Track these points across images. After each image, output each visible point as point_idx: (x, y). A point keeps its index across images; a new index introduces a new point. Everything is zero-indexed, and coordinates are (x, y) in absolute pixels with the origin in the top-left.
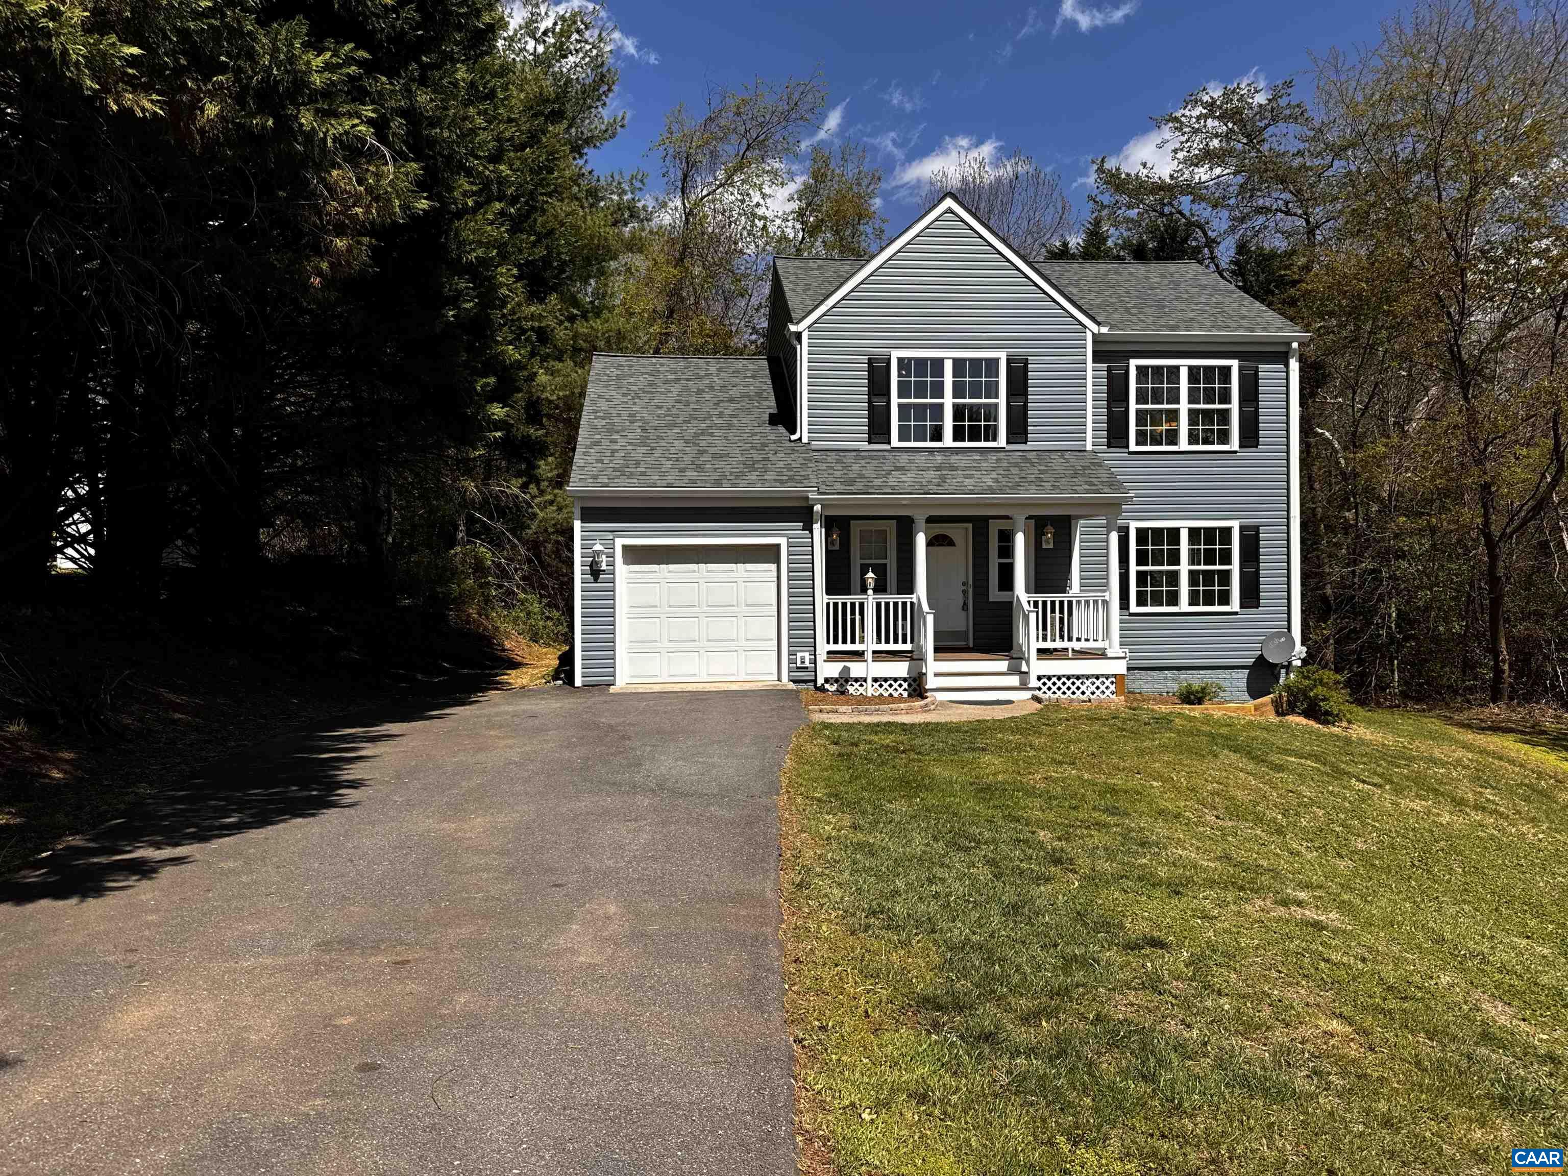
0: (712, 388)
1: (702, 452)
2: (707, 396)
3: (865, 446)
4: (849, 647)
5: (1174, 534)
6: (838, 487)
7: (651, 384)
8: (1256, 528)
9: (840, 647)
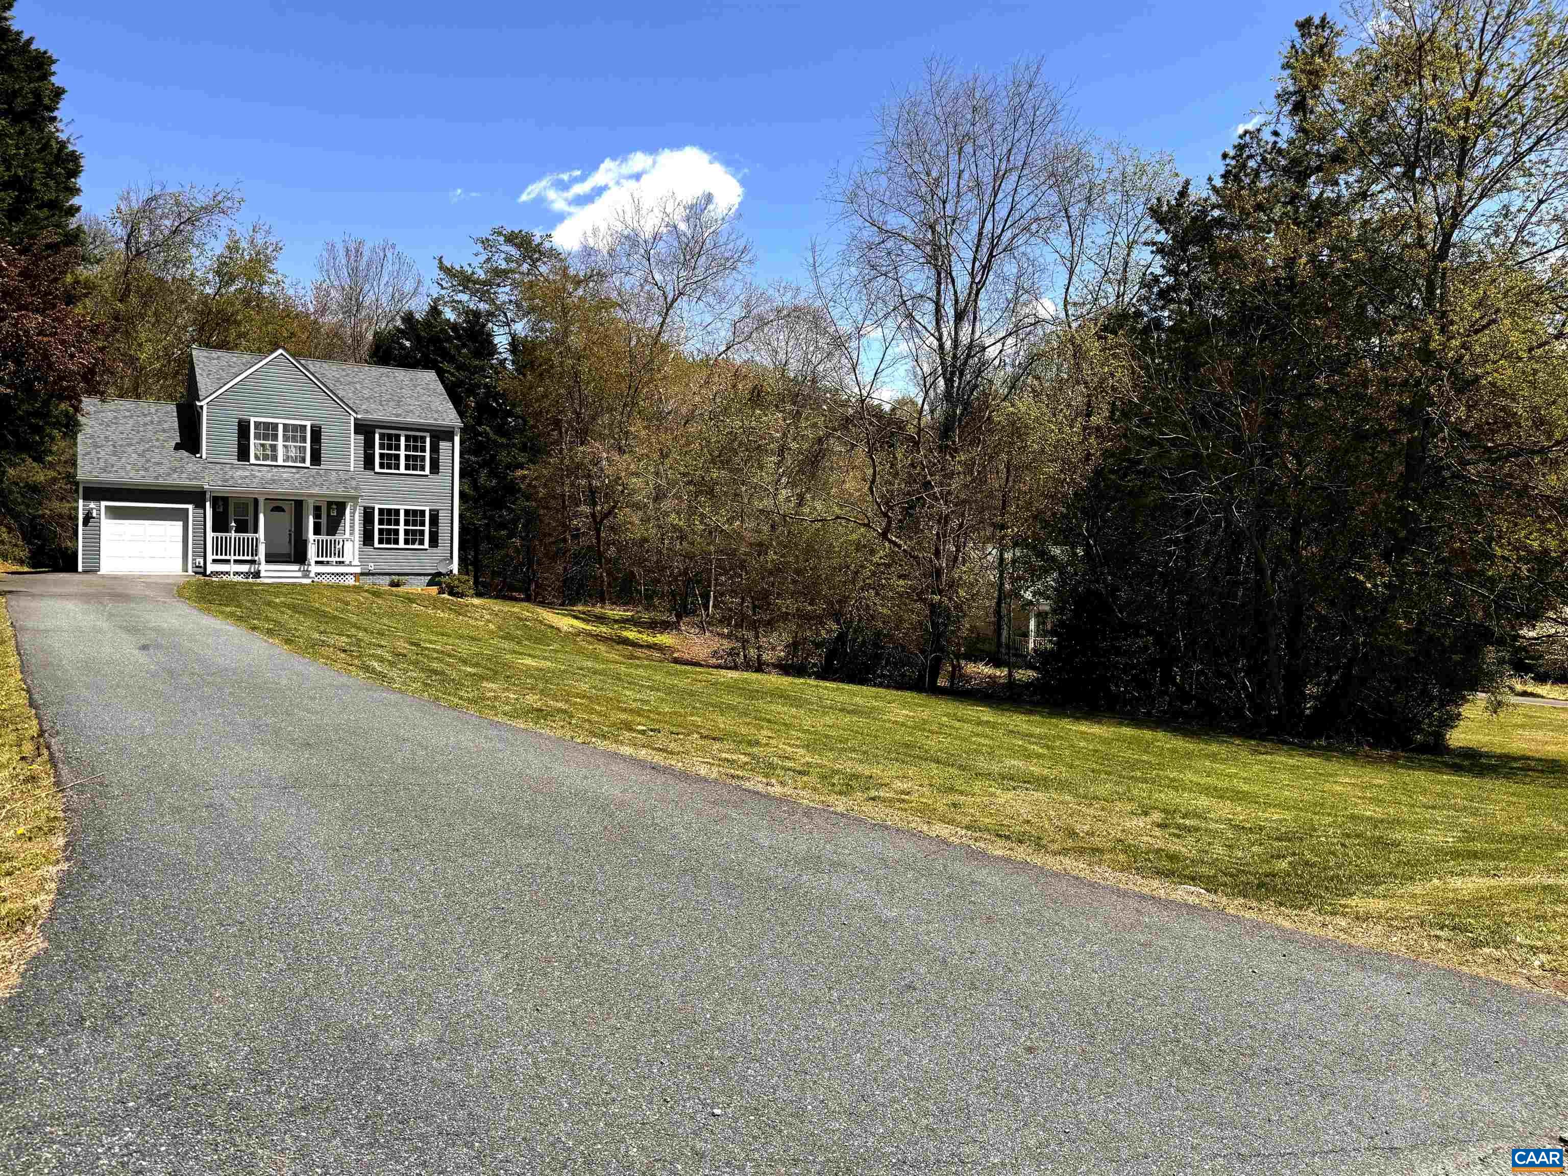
0: (152, 422)
1: (148, 461)
2: (150, 428)
3: (236, 462)
4: (223, 557)
5: (397, 512)
6: (220, 483)
7: (116, 418)
8: (438, 511)
9: (219, 557)
